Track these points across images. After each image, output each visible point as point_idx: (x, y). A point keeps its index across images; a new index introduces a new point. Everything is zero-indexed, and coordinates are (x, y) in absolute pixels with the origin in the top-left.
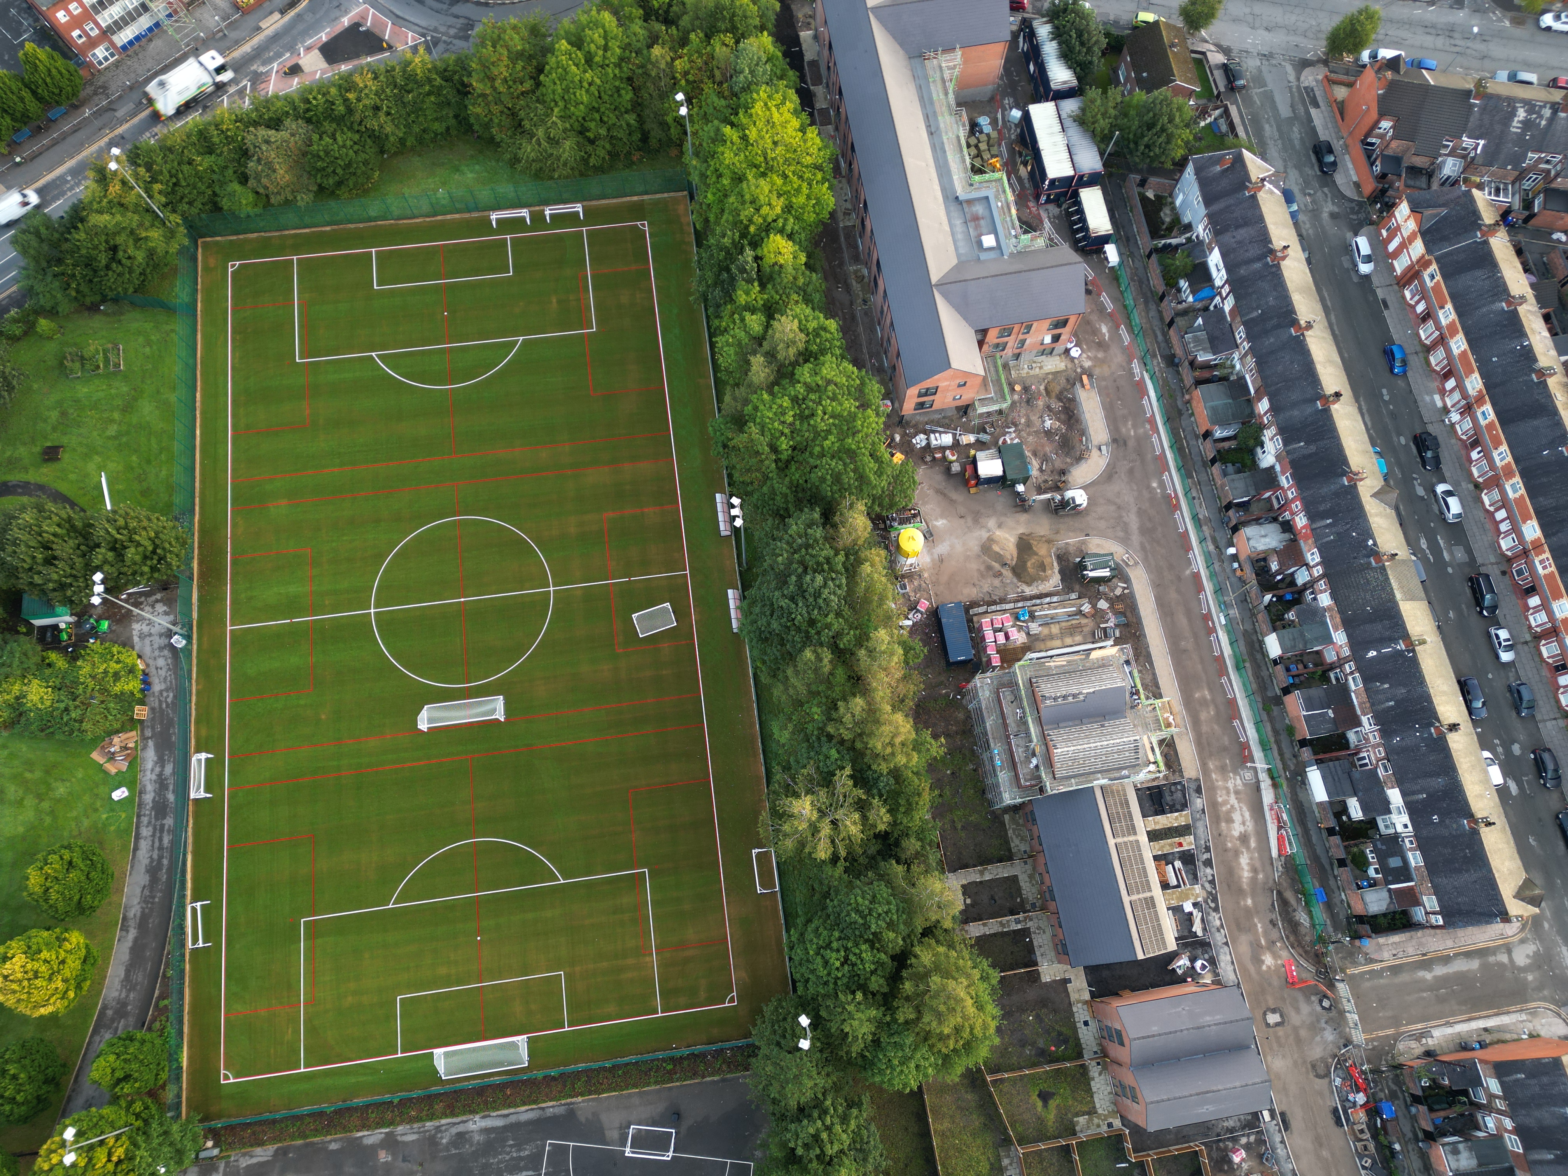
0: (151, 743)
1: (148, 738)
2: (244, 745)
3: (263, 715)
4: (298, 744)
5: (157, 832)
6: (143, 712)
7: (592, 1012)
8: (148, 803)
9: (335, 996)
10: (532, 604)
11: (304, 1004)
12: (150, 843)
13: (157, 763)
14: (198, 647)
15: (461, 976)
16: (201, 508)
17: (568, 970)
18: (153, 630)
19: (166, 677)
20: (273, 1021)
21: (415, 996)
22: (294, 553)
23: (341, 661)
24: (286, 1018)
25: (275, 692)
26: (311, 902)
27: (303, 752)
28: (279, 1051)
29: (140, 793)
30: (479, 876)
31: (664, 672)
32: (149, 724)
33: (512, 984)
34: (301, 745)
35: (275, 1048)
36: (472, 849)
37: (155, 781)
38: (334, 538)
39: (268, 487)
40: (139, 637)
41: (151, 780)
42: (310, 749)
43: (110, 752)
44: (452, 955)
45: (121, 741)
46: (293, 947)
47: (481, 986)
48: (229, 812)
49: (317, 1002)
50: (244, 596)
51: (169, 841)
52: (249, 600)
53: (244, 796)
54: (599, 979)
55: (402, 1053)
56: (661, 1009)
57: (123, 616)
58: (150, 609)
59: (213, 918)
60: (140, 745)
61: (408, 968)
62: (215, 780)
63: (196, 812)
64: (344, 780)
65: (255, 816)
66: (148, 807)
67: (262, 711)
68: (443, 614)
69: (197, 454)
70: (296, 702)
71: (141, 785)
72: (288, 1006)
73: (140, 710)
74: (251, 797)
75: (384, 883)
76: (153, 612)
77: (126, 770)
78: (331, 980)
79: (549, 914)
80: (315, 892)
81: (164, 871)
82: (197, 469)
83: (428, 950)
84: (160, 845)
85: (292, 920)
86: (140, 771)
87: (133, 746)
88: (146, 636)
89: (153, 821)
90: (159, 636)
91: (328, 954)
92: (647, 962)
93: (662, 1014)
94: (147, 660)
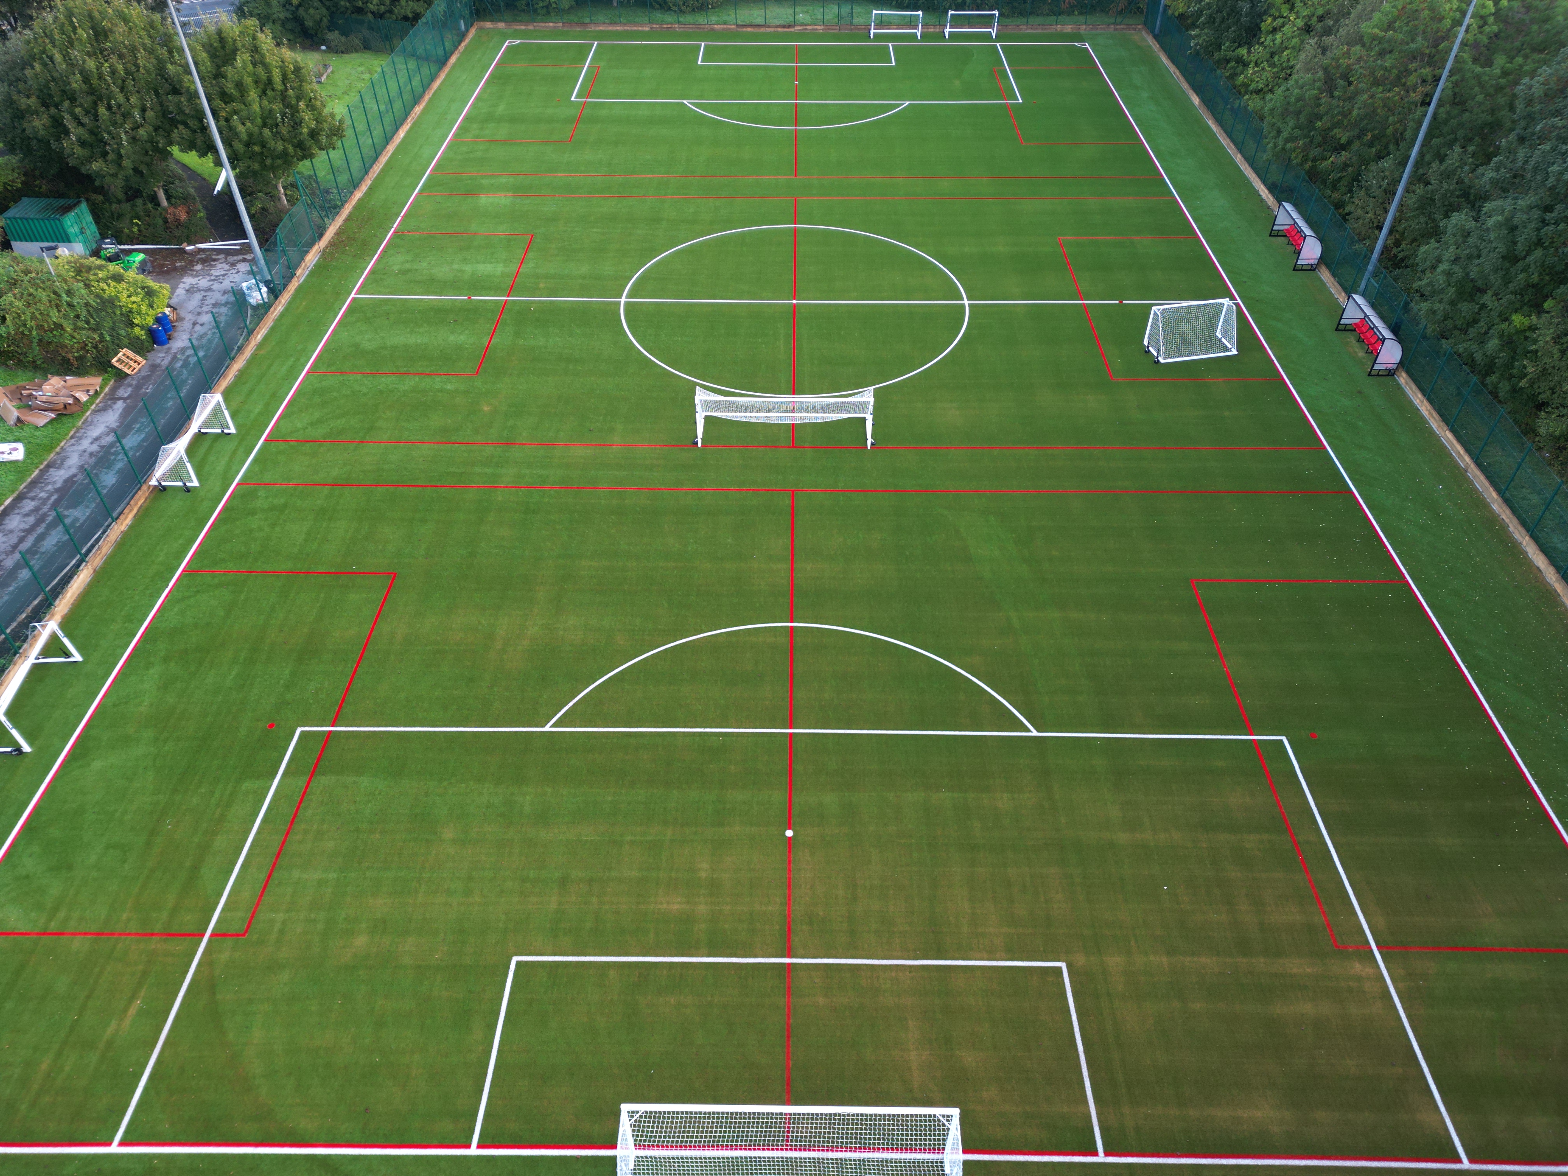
0: (120, 405)
1: (120, 398)
2: (307, 428)
3: (365, 394)
4: (419, 438)
5: (43, 525)
6: (132, 363)
7: (1192, 1113)
8: (55, 482)
9: (320, 926)
10: (928, 316)
11: (212, 935)
12: (14, 540)
13: (114, 431)
14: (286, 310)
15: (727, 926)
16: (370, 189)
17: (1081, 960)
18: (216, 286)
19: (206, 334)
20: (97, 970)
21: (570, 962)
22: (503, 236)
23: (546, 347)
24: (140, 967)
25: (402, 370)
26: (339, 695)
27: (425, 449)
28: (67, 1068)
29: (49, 466)
30: (798, 694)
31: (1227, 413)
32: (134, 383)
33: (894, 974)
34: (426, 439)
35: (59, 1054)
36: (784, 640)
37: (91, 454)
38: (577, 229)
39: (485, 182)
40: (187, 291)
41: (85, 451)
42: (442, 447)
43: (31, 395)
44: (705, 865)
45: (64, 387)
46: (247, 785)
47: (789, 964)
48: (221, 516)
49: (255, 937)
50: (396, 268)
51: (58, 542)
52: (404, 272)
53: (267, 497)
54: (1197, 1006)
55: (489, 1142)
56: (1463, 1145)
57: (175, 269)
58: (227, 267)
59: (69, 696)
60: (98, 401)
61: (563, 882)
62: (220, 467)
63: (147, 509)
64: (499, 496)
65: (277, 529)
66: (50, 487)
67: (365, 390)
68: (755, 313)
69: (391, 148)
70: (438, 386)
71: (58, 453)
72: (161, 935)
73: (128, 357)
74: (282, 501)
75: (543, 679)
76: (229, 270)
77: (44, 426)
78: (321, 883)
79: (1004, 801)
80: (356, 677)
81: (11, 589)
82: (384, 159)
83: (632, 843)
84: (34, 545)
85: (271, 726)
86: (72, 438)
87: (84, 398)
88: (200, 290)
89: (45, 509)
90: (222, 292)
91: (339, 815)
92: (1359, 979)
93: (1471, 1161)
94: (183, 313)
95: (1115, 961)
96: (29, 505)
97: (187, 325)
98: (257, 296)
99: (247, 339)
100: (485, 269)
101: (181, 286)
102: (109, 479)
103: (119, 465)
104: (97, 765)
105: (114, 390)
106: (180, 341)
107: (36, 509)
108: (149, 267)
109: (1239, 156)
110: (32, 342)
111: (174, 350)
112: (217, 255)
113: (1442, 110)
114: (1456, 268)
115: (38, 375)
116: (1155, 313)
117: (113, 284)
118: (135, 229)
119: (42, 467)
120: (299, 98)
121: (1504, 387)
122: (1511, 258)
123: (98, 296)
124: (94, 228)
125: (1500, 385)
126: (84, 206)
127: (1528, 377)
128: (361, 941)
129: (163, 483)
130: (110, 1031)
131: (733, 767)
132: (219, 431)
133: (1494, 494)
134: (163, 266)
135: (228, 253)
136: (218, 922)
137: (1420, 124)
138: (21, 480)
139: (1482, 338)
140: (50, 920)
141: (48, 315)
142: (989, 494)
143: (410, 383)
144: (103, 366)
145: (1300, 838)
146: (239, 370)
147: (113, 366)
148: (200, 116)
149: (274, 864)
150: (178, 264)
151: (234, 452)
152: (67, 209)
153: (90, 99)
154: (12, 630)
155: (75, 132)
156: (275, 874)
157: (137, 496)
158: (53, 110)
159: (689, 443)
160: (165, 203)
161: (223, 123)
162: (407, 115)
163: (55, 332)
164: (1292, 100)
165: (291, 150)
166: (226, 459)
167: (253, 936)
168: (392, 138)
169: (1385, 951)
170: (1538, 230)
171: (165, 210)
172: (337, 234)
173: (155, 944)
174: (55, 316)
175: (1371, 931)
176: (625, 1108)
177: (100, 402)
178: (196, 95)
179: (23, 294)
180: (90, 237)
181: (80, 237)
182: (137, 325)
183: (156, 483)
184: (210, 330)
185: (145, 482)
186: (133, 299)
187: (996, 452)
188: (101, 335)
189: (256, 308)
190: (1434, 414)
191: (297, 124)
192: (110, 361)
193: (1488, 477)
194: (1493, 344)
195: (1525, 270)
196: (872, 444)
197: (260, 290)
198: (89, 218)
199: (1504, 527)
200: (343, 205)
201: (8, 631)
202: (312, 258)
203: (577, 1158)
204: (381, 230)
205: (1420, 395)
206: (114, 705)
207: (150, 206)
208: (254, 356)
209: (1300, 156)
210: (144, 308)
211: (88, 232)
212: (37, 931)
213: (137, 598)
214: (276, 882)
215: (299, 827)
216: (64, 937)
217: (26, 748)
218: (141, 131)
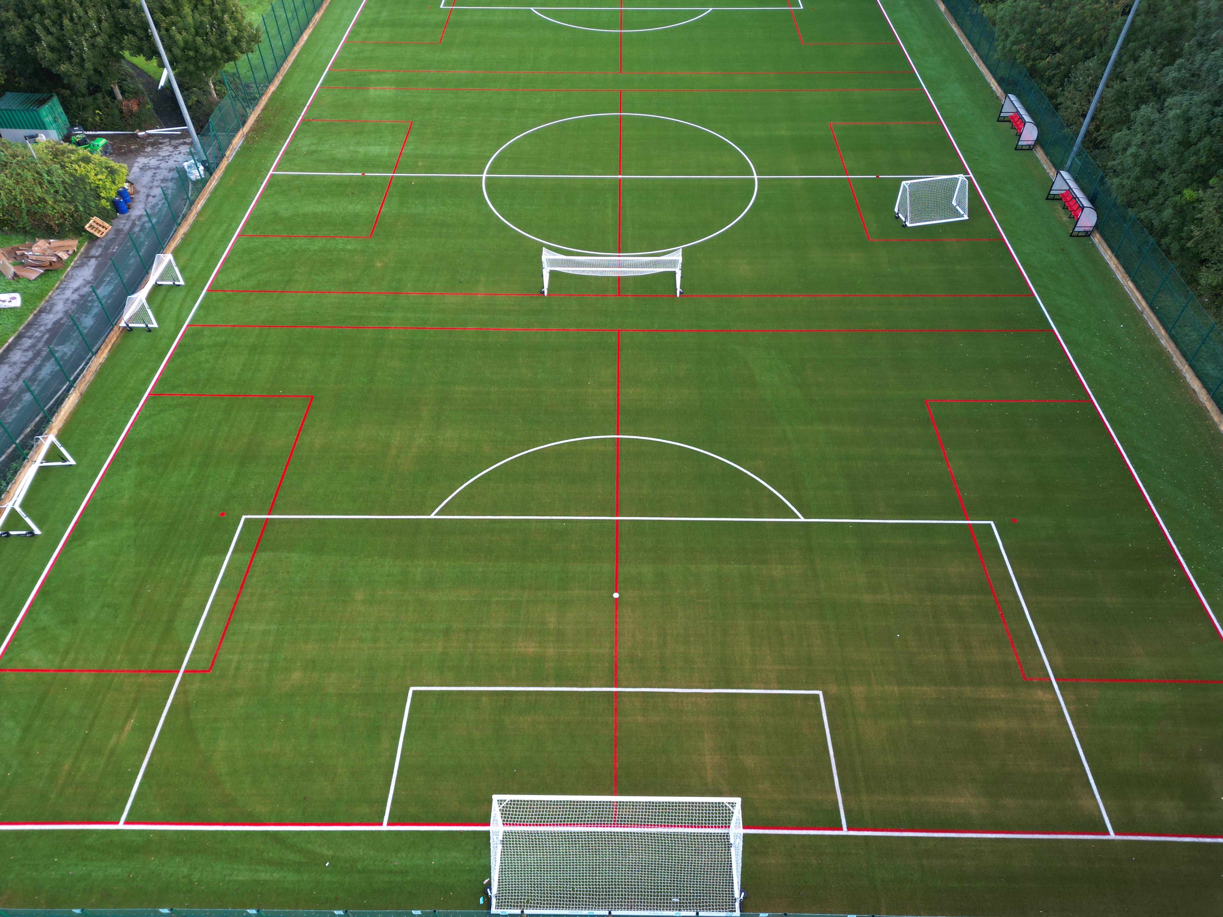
0: (93, 262)
1: (93, 257)
2: (239, 281)
3: (284, 253)
4: (327, 288)
5: (39, 358)
6: (101, 228)
7: (913, 799)
8: (46, 324)
9: (266, 665)
10: (726, 188)
11: (185, 671)
12: (17, 370)
13: (89, 282)
14: (219, 184)
15: (569, 664)
16: (281, 83)
17: (833, 689)
18: (163, 165)
19: (157, 204)
20: (100, 697)
21: (453, 691)
22: (388, 123)
23: (424, 215)
24: (133, 695)
25: (312, 234)
26: (273, 491)
27: (332, 298)
28: (83, 768)
29: (41, 311)
30: (623, 490)
31: (958, 267)
32: (103, 244)
33: (694, 700)
34: (333, 289)
35: (76, 758)
36: (612, 449)
37: (73, 302)
38: (447, 117)
39: (373, 77)
40: (141, 169)
41: (68, 299)
42: (346, 295)
43: (23, 255)
44: (553, 619)
45: (49, 248)
46: (206, 559)
47: (616, 692)
48: (176, 351)
49: (217, 673)
50: (304, 149)
51: (52, 372)
52: (311, 153)
53: (211, 336)
54: (919, 722)
55: (396, 821)
56: (1111, 823)
57: (131, 151)
58: (171, 149)
59: (67, 492)
60: (76, 259)
61: (447, 632)
62: (174, 312)
63: (119, 345)
64: (391, 335)
65: (220, 361)
66: (42, 328)
67: (284, 250)
68: (589, 186)
69: (297, 49)
70: (341, 246)
71: (47, 301)
72: (147, 671)
73: (97, 224)
74: (223, 339)
75: (428, 479)
76: (172, 152)
77: (35, 279)
78: (265, 633)
79: (778, 571)
80: (285, 476)
81: (18, 408)
82: (291, 59)
83: (498, 603)
84: (33, 374)
85: (222, 514)
86: (57, 288)
87: (65, 257)
88: (151, 168)
89: (40, 345)
90: (168, 170)
91: (277, 582)
92: (1041, 702)
93: (1116, 834)
94: (139, 188)
95: (859, 690)
96: (27, 342)
97: (142, 197)
98: (196, 173)
99: (190, 209)
100: (375, 150)
101: (136, 165)
102: (88, 321)
103: (95, 311)
104: (91, 544)
105: (88, 250)
106: (137, 210)
107: (33, 346)
108: (110, 149)
109: (975, 54)
110: (22, 212)
111: (133, 218)
112: (163, 139)
113: (1139, 18)
114: (1142, 152)
115: (28, 238)
116: (904, 187)
117: (83, 165)
118: (97, 118)
119: (35, 312)
120: (224, 12)
121: (1175, 247)
122: (1186, 144)
123: (71, 175)
124: (64, 117)
125: (1172, 245)
126: (55, 100)
127: (1194, 239)
128: (297, 676)
129: (130, 325)
130: (112, 742)
131: (573, 546)
132: (171, 283)
133: (1163, 332)
134: (121, 148)
135: (171, 137)
136: (189, 661)
137: (1120, 30)
138: (20, 322)
139: (1159, 209)
140: (63, 661)
141: (33, 191)
142: (771, 333)
143: (318, 244)
144: (78, 231)
145: (1001, 598)
146: (184, 234)
147: (86, 231)
148: (145, 27)
149: (230, 619)
150: (133, 147)
151: (184, 300)
152: (42, 102)
153: (56, 12)
154: (21, 441)
155: (46, 40)
156: (230, 626)
157: (110, 335)
158: (27, 22)
159: (537, 292)
160: (120, 97)
161: (164, 32)
162: (309, 21)
163: (39, 205)
164: (1019, 10)
165: (218, 54)
166: (178, 305)
167: (216, 672)
168: (297, 40)
169: (1061, 682)
170: (1208, 121)
171: (121, 102)
172: (257, 121)
173: (142, 678)
174: (39, 192)
175: (1051, 667)
176: (496, 798)
177: (78, 260)
178: (141, 9)
179: (12, 174)
180: (62, 125)
181: (54, 125)
182: (103, 198)
183: (125, 325)
184: (160, 200)
185: (116, 324)
186: (99, 177)
187: (777, 299)
188: (76, 207)
189: (195, 183)
190: (1120, 267)
191: (223, 33)
192: (83, 227)
193: (1159, 319)
194: (1168, 213)
195: (1196, 153)
196: (681, 293)
197: (198, 168)
198: (60, 109)
199: (1169, 358)
200: (260, 97)
201: (18, 441)
202: (238, 141)
203: (461, 832)
204: (292, 118)
205: (1109, 252)
206: (102, 499)
207: (108, 99)
208: (196, 222)
209: (1024, 56)
210: (108, 184)
211: (60, 121)
212: (54, 668)
213: (115, 415)
214: (232, 632)
215: (247, 590)
216: (75, 673)
217: (37, 531)
218: (99, 39)
